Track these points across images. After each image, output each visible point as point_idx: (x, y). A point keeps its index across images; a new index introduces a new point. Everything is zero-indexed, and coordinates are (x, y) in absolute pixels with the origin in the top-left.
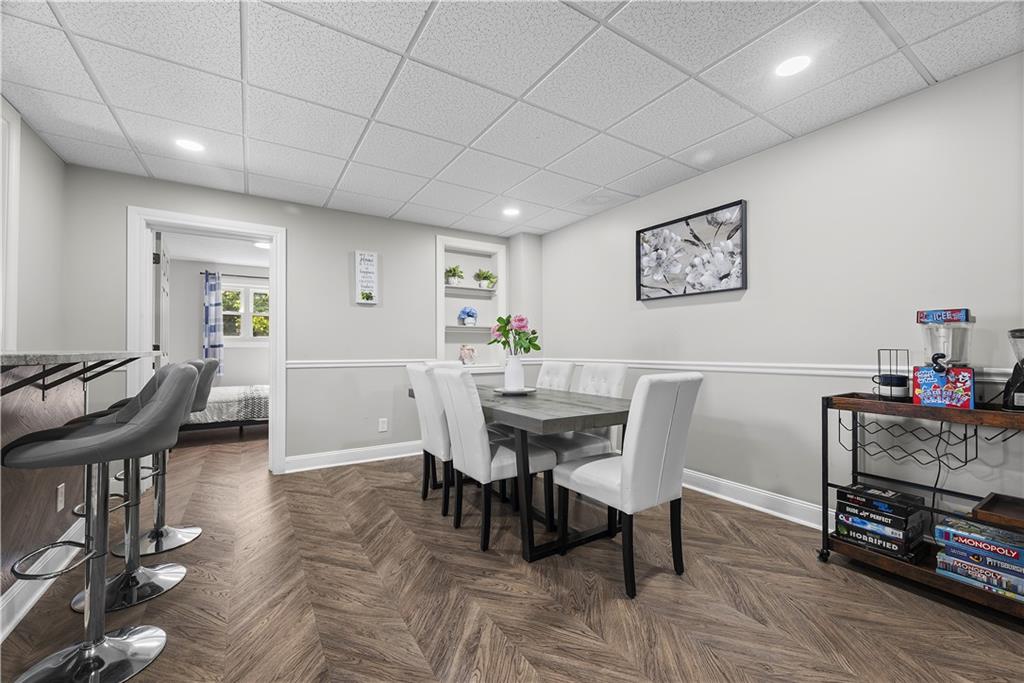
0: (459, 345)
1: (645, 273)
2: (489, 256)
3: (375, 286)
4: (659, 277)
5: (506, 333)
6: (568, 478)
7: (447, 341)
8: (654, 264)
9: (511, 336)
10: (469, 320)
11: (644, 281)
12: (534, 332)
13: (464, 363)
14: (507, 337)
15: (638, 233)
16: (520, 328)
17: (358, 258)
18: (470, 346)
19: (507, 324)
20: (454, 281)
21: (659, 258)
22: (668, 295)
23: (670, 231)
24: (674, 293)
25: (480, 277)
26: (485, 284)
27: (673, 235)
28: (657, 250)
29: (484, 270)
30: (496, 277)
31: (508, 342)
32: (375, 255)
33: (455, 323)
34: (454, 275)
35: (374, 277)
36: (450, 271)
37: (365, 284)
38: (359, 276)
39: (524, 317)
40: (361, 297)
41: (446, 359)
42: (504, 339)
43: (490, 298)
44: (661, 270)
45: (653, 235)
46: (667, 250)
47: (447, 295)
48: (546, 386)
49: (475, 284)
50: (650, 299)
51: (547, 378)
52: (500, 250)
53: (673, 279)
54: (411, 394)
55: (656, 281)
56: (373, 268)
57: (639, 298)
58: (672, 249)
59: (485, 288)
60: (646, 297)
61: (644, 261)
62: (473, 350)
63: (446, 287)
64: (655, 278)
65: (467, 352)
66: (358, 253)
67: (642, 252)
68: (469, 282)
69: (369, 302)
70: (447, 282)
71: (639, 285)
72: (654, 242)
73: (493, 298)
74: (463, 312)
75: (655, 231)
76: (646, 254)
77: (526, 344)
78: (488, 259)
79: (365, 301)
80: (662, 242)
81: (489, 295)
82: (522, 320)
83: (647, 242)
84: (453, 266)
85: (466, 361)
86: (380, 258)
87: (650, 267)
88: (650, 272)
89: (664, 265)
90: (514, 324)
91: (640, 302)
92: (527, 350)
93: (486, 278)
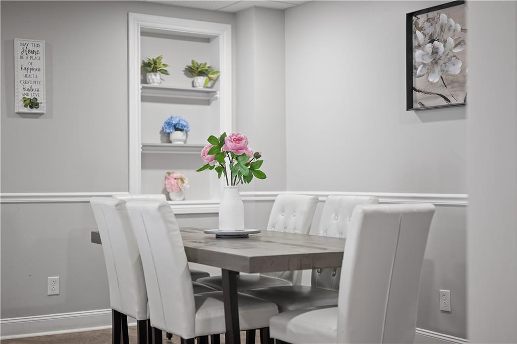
0: (163, 173)
1: (418, 72)
2: (207, 40)
3: (42, 87)
4: (435, 78)
5: (220, 157)
6: (284, 329)
7: (144, 166)
8: (428, 60)
9: (226, 159)
10: (177, 136)
11: (418, 83)
12: (257, 156)
13: (169, 199)
14: (222, 161)
15: (410, 16)
16: (238, 150)
17: (18, 49)
18: (177, 174)
19: (221, 145)
20: (155, 79)
21: (435, 52)
22: (445, 103)
23: (449, 17)
24: (453, 102)
25: (194, 71)
26: (200, 81)
27: (452, 21)
28: (432, 41)
29: (199, 61)
30: (218, 72)
31: (224, 169)
32: (42, 44)
33: (157, 140)
34: (155, 70)
35: (41, 76)
36: (149, 65)
37: (28, 86)
38: (20, 75)
39: (242, 136)
40: (22, 103)
41: (143, 192)
42: (217, 164)
43: (208, 102)
44: (437, 69)
45: (428, 20)
46: (445, 42)
47: (144, 99)
48: (279, 228)
49: (185, 83)
50: (424, 108)
51: (281, 217)
52: (223, 33)
53: (452, 82)
54: (96, 238)
55: (432, 83)
56: (40, 63)
57: (410, 106)
58: (451, 41)
59: (201, 88)
60: (419, 106)
61: (417, 54)
62: (182, 180)
63: (143, 88)
64: (431, 80)
65: (173, 182)
66: (18, 43)
67: (415, 43)
68: (177, 80)
69: (34, 111)
70: (144, 81)
71: (410, 89)
72: (429, 30)
73: (213, 103)
74: (168, 124)
75: (431, 14)
76: (419, 46)
77: (246, 171)
78: (206, 44)
79: (27, 110)
80: (438, 29)
81: (207, 98)
82: (239, 140)
83: (420, 29)
84: (153, 56)
85: (172, 196)
86: (48, 48)
87: (424, 65)
88: (425, 71)
89: (441, 62)
90: (229, 145)
91: (412, 112)
92: (248, 179)
93: (202, 73)
